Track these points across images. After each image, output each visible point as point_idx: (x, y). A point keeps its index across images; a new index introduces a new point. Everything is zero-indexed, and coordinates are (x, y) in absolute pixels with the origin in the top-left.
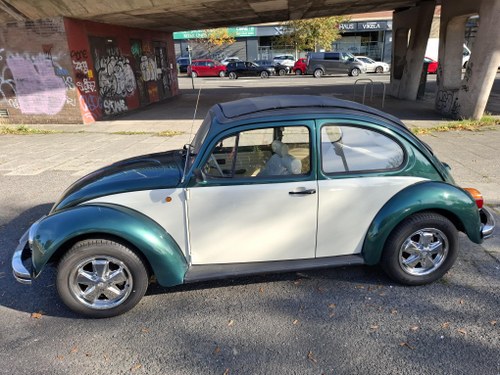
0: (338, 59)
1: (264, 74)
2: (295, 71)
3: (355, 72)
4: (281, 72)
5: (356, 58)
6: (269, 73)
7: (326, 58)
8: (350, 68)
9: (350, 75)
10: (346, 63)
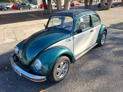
0: (25, 5)
1: (3, 10)
2: (13, 8)
3: (31, 8)
4: (8, 9)
5: (30, 4)
6: (5, 9)
7: (22, 5)
8: (29, 7)
9: (30, 9)
10: (28, 6)
